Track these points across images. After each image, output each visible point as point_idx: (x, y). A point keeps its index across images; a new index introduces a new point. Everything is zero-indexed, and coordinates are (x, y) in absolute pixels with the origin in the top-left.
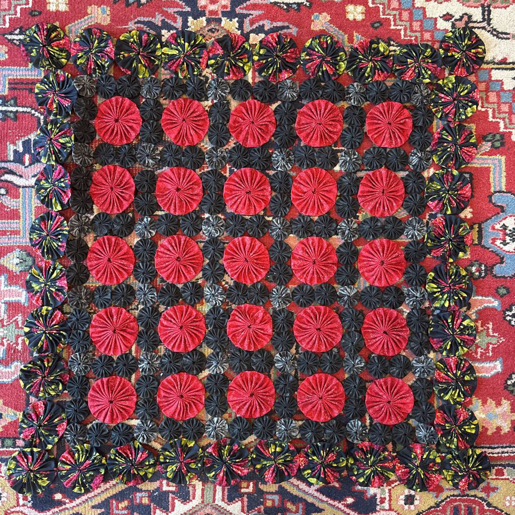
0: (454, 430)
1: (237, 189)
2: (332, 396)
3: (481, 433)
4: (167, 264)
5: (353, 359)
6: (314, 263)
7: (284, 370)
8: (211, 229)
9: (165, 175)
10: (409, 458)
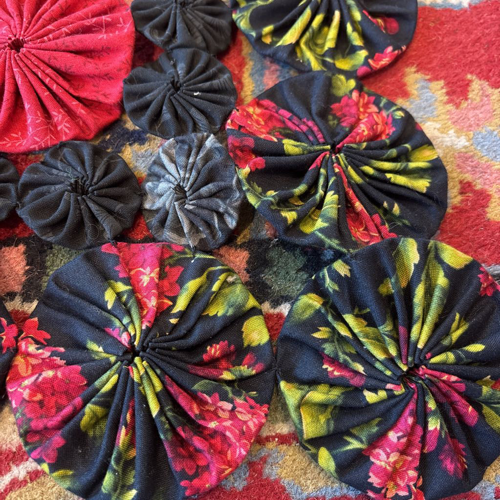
0: (326, 164)
3: (460, 211)
10: (92, 312)
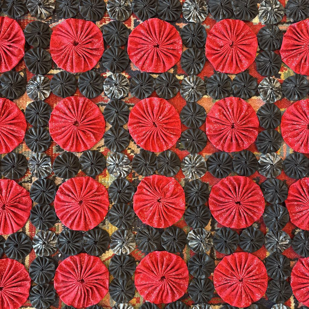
1: (143, 42)
2: (254, 278)
4: (63, 129)
5: (277, 235)
6: (233, 127)
7: (199, 249)
8: (114, 89)
9: (60, 28)
